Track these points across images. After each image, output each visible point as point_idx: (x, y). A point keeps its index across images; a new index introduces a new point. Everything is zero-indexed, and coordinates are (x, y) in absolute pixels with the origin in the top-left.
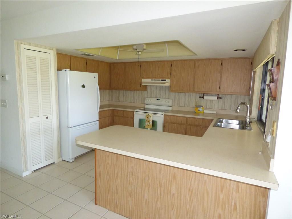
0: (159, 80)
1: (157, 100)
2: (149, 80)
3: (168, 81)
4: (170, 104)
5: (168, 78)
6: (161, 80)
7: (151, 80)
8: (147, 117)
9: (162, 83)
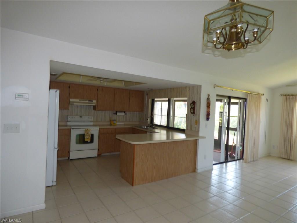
0: (87, 101)
1: (80, 117)
2: (78, 100)
3: (94, 101)
4: (92, 120)
5: (95, 100)
6: (89, 101)
7: (80, 100)
8: (87, 132)
9: (89, 103)
